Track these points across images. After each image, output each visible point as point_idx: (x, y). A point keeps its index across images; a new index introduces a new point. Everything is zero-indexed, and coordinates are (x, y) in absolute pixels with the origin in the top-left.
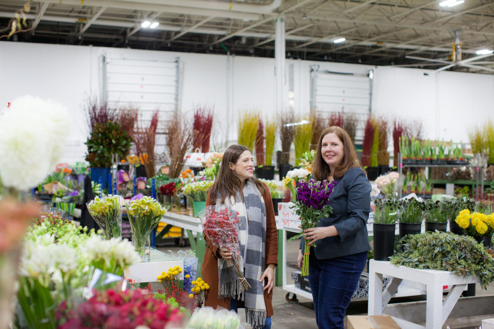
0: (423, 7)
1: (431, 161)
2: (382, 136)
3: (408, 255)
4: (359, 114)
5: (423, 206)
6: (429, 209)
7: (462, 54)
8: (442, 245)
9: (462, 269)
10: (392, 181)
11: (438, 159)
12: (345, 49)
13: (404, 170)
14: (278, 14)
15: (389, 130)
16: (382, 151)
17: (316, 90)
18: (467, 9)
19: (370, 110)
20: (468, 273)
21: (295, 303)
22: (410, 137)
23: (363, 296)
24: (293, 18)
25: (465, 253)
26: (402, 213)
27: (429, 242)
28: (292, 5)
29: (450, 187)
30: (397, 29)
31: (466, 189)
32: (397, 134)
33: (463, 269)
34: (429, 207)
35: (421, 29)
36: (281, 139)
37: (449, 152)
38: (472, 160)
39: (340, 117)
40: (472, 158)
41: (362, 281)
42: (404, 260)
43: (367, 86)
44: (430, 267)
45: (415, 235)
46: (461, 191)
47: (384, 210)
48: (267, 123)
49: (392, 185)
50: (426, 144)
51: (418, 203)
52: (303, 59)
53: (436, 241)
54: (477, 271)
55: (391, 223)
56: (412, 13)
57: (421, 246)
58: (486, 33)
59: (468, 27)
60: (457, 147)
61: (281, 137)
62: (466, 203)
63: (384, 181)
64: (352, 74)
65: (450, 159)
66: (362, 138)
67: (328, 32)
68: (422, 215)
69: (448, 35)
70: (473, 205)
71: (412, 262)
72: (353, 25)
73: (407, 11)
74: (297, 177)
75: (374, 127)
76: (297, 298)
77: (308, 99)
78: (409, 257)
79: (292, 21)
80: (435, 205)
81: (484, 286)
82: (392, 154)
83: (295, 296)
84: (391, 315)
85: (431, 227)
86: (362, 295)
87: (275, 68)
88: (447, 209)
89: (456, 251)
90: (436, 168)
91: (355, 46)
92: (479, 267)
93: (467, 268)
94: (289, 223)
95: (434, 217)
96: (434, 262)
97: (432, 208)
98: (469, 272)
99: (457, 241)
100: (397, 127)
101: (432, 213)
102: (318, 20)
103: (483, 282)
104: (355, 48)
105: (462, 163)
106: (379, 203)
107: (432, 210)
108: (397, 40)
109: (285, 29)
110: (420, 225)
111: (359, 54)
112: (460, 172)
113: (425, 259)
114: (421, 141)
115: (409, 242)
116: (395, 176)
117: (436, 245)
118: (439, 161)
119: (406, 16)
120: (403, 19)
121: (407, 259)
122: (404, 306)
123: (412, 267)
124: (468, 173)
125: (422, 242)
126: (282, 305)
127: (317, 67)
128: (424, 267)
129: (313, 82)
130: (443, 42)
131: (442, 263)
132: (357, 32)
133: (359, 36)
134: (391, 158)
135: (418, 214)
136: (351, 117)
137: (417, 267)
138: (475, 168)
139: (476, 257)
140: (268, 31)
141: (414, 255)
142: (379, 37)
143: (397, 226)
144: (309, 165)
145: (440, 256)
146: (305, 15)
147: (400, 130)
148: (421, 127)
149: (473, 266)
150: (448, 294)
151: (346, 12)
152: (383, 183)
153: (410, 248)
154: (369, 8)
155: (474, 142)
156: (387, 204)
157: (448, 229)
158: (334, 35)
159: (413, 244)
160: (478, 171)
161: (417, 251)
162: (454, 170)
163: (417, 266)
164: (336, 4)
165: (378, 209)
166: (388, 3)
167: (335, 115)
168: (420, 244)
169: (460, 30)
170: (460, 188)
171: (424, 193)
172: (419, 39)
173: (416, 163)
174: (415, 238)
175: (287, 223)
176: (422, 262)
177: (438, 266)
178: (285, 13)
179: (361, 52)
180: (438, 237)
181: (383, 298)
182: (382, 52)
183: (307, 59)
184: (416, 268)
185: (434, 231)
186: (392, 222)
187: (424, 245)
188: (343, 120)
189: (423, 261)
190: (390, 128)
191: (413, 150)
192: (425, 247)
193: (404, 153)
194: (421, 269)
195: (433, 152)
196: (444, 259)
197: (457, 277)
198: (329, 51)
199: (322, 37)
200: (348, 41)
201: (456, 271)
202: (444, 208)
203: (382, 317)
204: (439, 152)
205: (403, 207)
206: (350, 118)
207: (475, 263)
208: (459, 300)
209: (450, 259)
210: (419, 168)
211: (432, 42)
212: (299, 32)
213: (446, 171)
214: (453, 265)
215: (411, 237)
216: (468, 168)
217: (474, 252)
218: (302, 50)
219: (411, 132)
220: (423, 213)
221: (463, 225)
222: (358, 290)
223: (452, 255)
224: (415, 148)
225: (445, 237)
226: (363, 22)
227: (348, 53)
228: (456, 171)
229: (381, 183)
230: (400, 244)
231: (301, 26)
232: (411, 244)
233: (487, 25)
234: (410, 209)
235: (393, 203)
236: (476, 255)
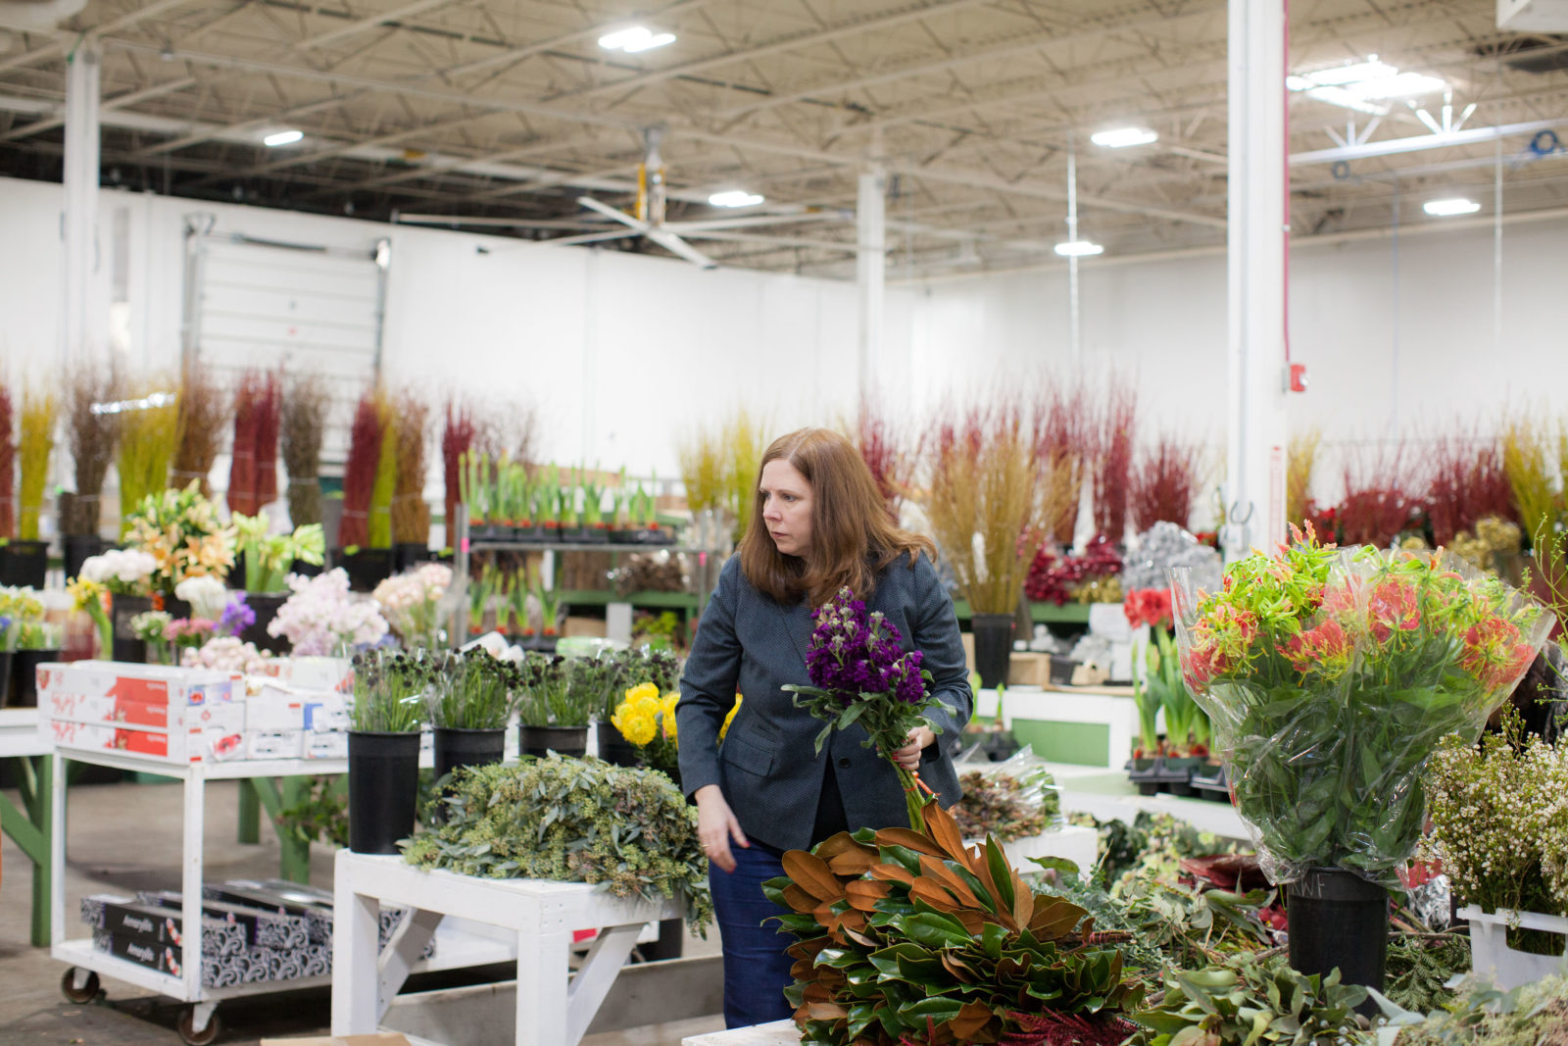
0: (549, 46)
1: (559, 533)
2: (407, 447)
3: (460, 834)
4: (333, 378)
5: (510, 673)
6: (532, 684)
7: (668, 201)
8: (566, 800)
9: (628, 874)
10: (427, 592)
11: (581, 527)
12: (303, 169)
13: (477, 558)
14: (75, 36)
15: (430, 431)
16: (407, 498)
17: (203, 297)
18: (684, 64)
19: (377, 365)
20: (648, 889)
21: (93, 1001)
22: (496, 453)
23: (320, 971)
24: (130, 55)
25: (640, 824)
26: (443, 696)
27: (526, 791)
28: (127, 12)
29: (620, 614)
30: (467, 112)
31: (668, 619)
32: (456, 443)
33: (632, 877)
34: (532, 677)
35: (545, 116)
36: (73, 452)
37: (617, 503)
38: (689, 531)
39: (271, 387)
40: (686, 524)
41: (317, 921)
42: (448, 849)
43: (370, 288)
44: (529, 871)
45: (484, 768)
46: (650, 628)
47: (383, 686)
48: (26, 396)
49: (429, 606)
50: (544, 478)
51: (494, 665)
52: (160, 192)
53: (547, 788)
54: (675, 880)
55: (405, 732)
56: (515, 63)
57: (500, 803)
58: (739, 143)
59: (687, 121)
60: (640, 489)
61: (72, 446)
62: (647, 665)
63: (402, 592)
64: (320, 250)
65: (618, 526)
66: (343, 457)
67: (247, 106)
68: (506, 702)
69: (625, 142)
70: (669, 669)
71: (470, 857)
72: (328, 93)
73: (499, 58)
74: (116, 577)
75: (381, 421)
76: (103, 985)
77: (175, 323)
78: (461, 842)
79: (126, 65)
80: (550, 671)
81: (697, 928)
82: (438, 510)
83: (94, 978)
84: (410, 1033)
85: (535, 742)
86: (317, 968)
87: (63, 217)
88: (588, 683)
89: (610, 818)
90: (575, 553)
91: (334, 158)
92: (682, 869)
93: (647, 873)
94: (73, 733)
95: (545, 709)
96: (543, 854)
97: (539, 681)
98: (651, 884)
99: (614, 787)
100: (456, 422)
101: (537, 695)
102: (214, 68)
103: (695, 914)
104: (337, 165)
105: (654, 538)
106: (366, 665)
107: (539, 687)
108: (469, 147)
109: (102, 89)
110: (500, 734)
111: (347, 187)
112: (651, 567)
113: (513, 846)
114: (528, 467)
115: (465, 793)
116: (437, 579)
117: (547, 800)
118: (583, 533)
119: (496, 73)
120: (486, 80)
121: (457, 846)
122: (450, 1000)
123: (472, 874)
124: (673, 572)
125: (502, 792)
126: (49, 1011)
127: (206, 222)
128: (510, 873)
129: (191, 268)
130: (609, 162)
131: (566, 858)
132: (342, 113)
133: (348, 127)
134: (436, 520)
135: (495, 700)
136: (309, 385)
137: (486, 872)
138: (694, 555)
139: (673, 835)
140: (42, 91)
141: (479, 834)
142: (411, 135)
143: (428, 740)
144: (157, 540)
145: (559, 834)
146: (168, 47)
147: (465, 431)
148: (531, 421)
149: (665, 864)
150: (588, 956)
151: (306, 45)
152: (400, 598)
153: (465, 810)
154: (381, 38)
155: (694, 476)
156: (393, 667)
157: (592, 746)
158: (265, 120)
159: (476, 797)
160: (704, 563)
161: (488, 819)
162: (631, 561)
163: (486, 869)
164: (272, 19)
165: (363, 684)
166: (438, 27)
167: (257, 378)
168: (496, 796)
169: (660, 126)
170: (651, 617)
171: (537, 633)
172: (539, 149)
173: (511, 536)
174: (484, 779)
175: (68, 734)
176: (504, 857)
177: (554, 868)
178: (103, 36)
179: (353, 180)
180: (554, 775)
181: (380, 976)
182: (421, 183)
183: (174, 193)
184: (485, 875)
185: (544, 756)
186: (408, 726)
187: (513, 801)
188: (280, 396)
189: (507, 853)
190: (434, 423)
191: (503, 497)
192: (512, 806)
193: (476, 505)
194: (498, 878)
195: (567, 504)
196: (575, 846)
197: (615, 900)
198: (249, 172)
199: (225, 124)
200: (309, 143)
201: (610, 883)
202: (578, 681)
203: (377, 1037)
204: (585, 504)
205: (445, 677)
206: (304, 390)
207: (669, 854)
208: (623, 974)
209: (592, 845)
210: (524, 555)
211: (576, 161)
212: (152, 101)
213: (608, 562)
214: (602, 864)
215: (469, 776)
216: (673, 555)
217: (669, 820)
218: (156, 162)
219: (501, 438)
220: (509, 695)
221: (636, 735)
222: (304, 953)
223: (598, 833)
224: (510, 490)
225: (578, 775)
226: (359, 84)
227: (312, 180)
228: (638, 563)
229: (393, 599)
230: (438, 797)
231: (157, 83)
232: (471, 797)
233: (741, 119)
234: (467, 682)
235: (412, 665)
236: (673, 829)
